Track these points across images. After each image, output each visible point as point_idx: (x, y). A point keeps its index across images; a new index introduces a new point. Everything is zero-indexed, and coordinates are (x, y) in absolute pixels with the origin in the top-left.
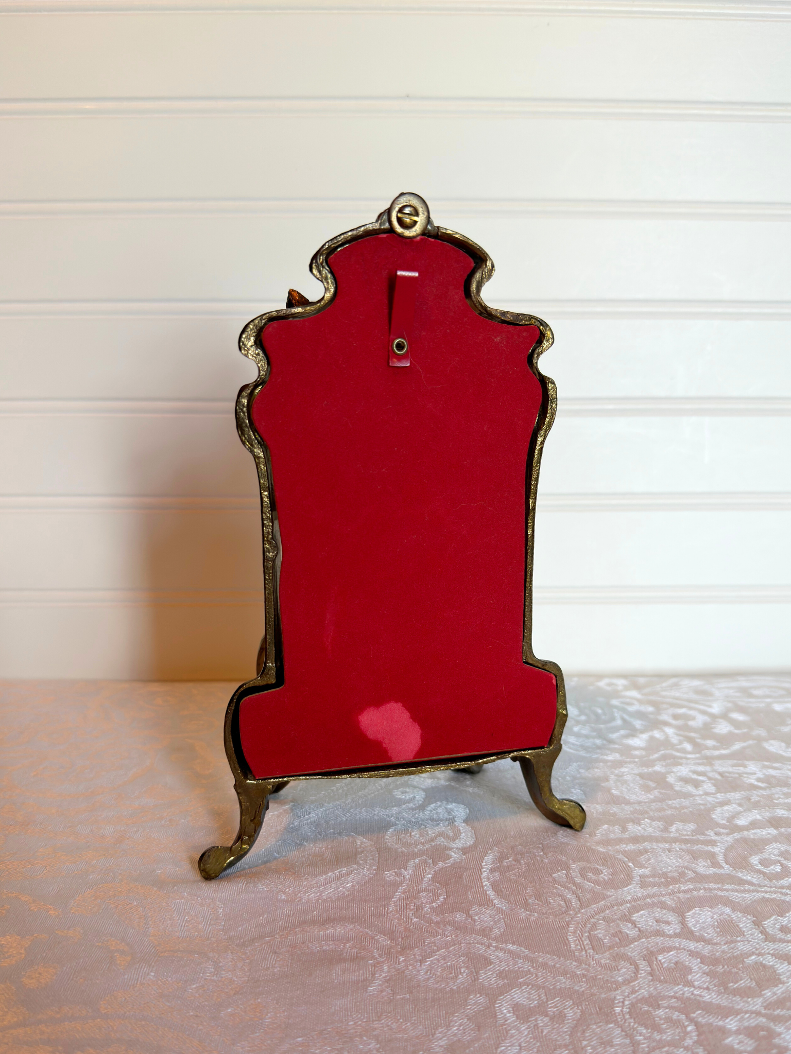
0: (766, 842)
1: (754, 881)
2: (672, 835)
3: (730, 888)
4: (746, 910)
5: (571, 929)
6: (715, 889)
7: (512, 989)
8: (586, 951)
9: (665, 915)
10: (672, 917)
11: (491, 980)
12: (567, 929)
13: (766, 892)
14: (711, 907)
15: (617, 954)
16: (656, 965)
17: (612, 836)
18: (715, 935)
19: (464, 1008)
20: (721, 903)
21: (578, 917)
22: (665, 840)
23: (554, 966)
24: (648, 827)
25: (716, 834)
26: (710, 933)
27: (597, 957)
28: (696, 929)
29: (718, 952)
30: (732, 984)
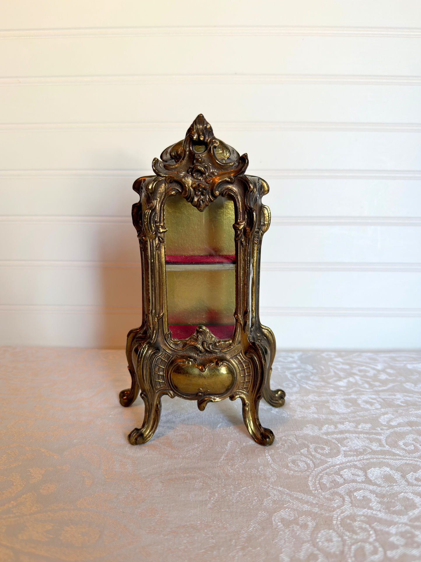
0: (406, 434)
1: (401, 454)
2: (359, 430)
3: (389, 458)
4: (397, 470)
5: (310, 479)
6: (381, 458)
7: (281, 510)
8: (318, 491)
9: (357, 472)
10: (360, 473)
11: (270, 504)
12: (308, 479)
13: (407, 460)
14: (380, 468)
15: (334, 492)
16: (353, 498)
17: (330, 430)
18: (382, 482)
19: (256, 518)
20: (385, 465)
21: (314, 473)
22: (356, 432)
23: (302, 499)
24: (348, 426)
25: (381, 429)
26: (379, 481)
27: (323, 494)
28: (372, 479)
29: (384, 491)
30: (392, 508)
